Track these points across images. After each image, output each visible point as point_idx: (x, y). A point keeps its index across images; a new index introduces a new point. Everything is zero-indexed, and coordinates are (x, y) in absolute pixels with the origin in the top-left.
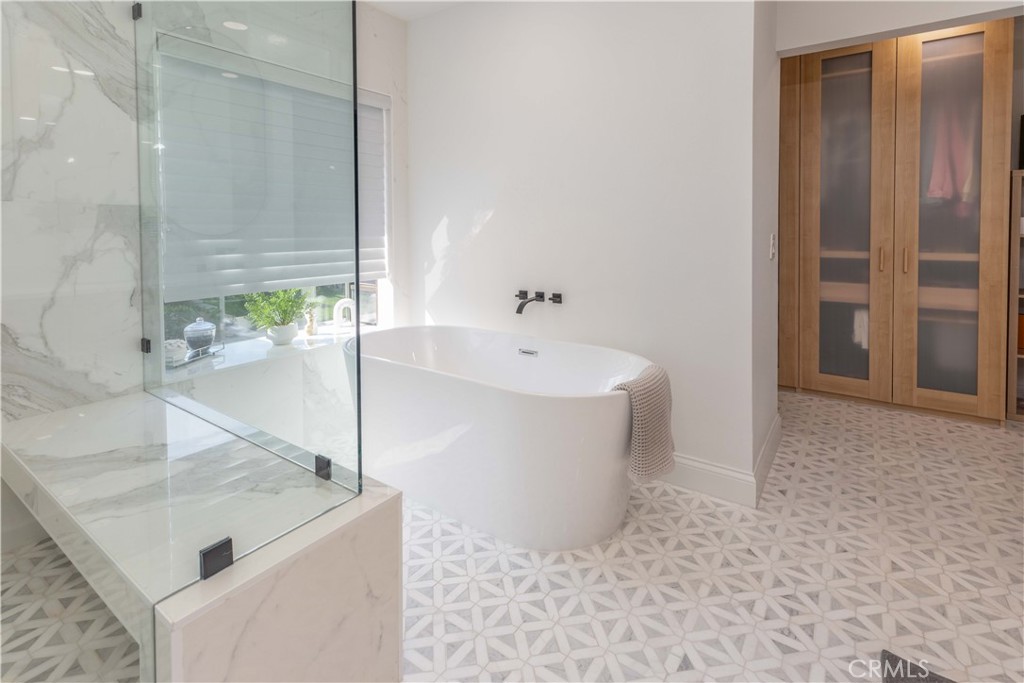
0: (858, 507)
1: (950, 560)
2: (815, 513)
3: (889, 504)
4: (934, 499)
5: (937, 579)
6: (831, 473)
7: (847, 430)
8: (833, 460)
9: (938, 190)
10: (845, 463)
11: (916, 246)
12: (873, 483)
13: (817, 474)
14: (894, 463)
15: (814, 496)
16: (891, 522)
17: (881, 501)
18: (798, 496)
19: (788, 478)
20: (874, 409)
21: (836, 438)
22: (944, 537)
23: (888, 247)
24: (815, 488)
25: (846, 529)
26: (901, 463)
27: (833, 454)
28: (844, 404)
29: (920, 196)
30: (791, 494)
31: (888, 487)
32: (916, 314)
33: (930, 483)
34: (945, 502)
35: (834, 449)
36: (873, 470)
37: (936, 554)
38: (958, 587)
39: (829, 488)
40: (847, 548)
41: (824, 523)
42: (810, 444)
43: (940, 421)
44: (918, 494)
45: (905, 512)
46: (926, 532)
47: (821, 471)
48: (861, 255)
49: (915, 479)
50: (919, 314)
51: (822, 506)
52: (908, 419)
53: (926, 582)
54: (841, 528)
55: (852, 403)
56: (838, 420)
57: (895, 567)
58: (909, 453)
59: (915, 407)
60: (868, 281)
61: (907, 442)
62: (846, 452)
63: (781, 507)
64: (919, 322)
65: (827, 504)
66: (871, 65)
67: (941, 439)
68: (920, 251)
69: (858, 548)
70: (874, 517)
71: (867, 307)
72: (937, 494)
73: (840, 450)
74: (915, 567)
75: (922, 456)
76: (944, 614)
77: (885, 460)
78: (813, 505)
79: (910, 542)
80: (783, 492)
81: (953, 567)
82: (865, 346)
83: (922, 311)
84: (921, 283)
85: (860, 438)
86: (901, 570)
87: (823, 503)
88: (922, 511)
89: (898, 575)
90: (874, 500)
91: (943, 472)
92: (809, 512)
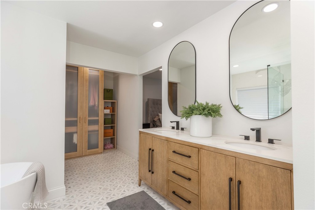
0: (88, 181)
1: (107, 181)
2: (80, 188)
3: (93, 177)
4: (99, 172)
5: (107, 186)
6: (78, 177)
7: (76, 166)
8: (76, 174)
9: (92, 104)
10: (80, 173)
11: (88, 116)
12: (87, 175)
13: (75, 179)
14: (89, 169)
15: (77, 184)
16: (95, 180)
17: (91, 177)
18: (74, 186)
19: (69, 183)
20: (79, 159)
21: (74, 169)
22: (104, 178)
23: (82, 117)
24: (77, 182)
25: (88, 187)
26: (90, 168)
27: (76, 173)
28: (71, 160)
29: (88, 104)
30: (72, 187)
31: (91, 174)
32: (87, 132)
33: (97, 169)
34: (101, 171)
35: (75, 171)
36: (86, 172)
37: (105, 182)
38: (111, 185)
39: (79, 180)
40: (90, 190)
41: (83, 188)
42: (69, 173)
43: (92, 156)
44: (96, 172)
45: (96, 177)
46: (101, 179)
47: (75, 178)
48: (75, 119)
49: (94, 170)
50: (88, 132)
51: (80, 185)
52: (86, 158)
53: (106, 187)
54: (87, 187)
55: (73, 159)
56: (72, 164)
57: (100, 188)
58: (90, 165)
59: (88, 155)
60: (77, 126)
61: (89, 163)
62: (78, 171)
63: (71, 191)
64: (88, 134)
65: (81, 184)
66: (78, 71)
67: (94, 160)
68: (88, 117)
69: (93, 189)
70: (92, 181)
71: (77, 132)
72: (99, 171)
73: (77, 171)
74: (103, 186)
75: (93, 165)
76: (111, 191)
77: (87, 169)
78: (78, 186)
79: (100, 182)
80: (70, 187)
81: (108, 182)
82: (76, 143)
83: (89, 132)
84: (88, 125)
85: (79, 167)
86: (101, 188)
87: (80, 184)
88: (99, 175)
89: (102, 189)
90: (90, 178)
91: (98, 166)
92: (79, 188)
